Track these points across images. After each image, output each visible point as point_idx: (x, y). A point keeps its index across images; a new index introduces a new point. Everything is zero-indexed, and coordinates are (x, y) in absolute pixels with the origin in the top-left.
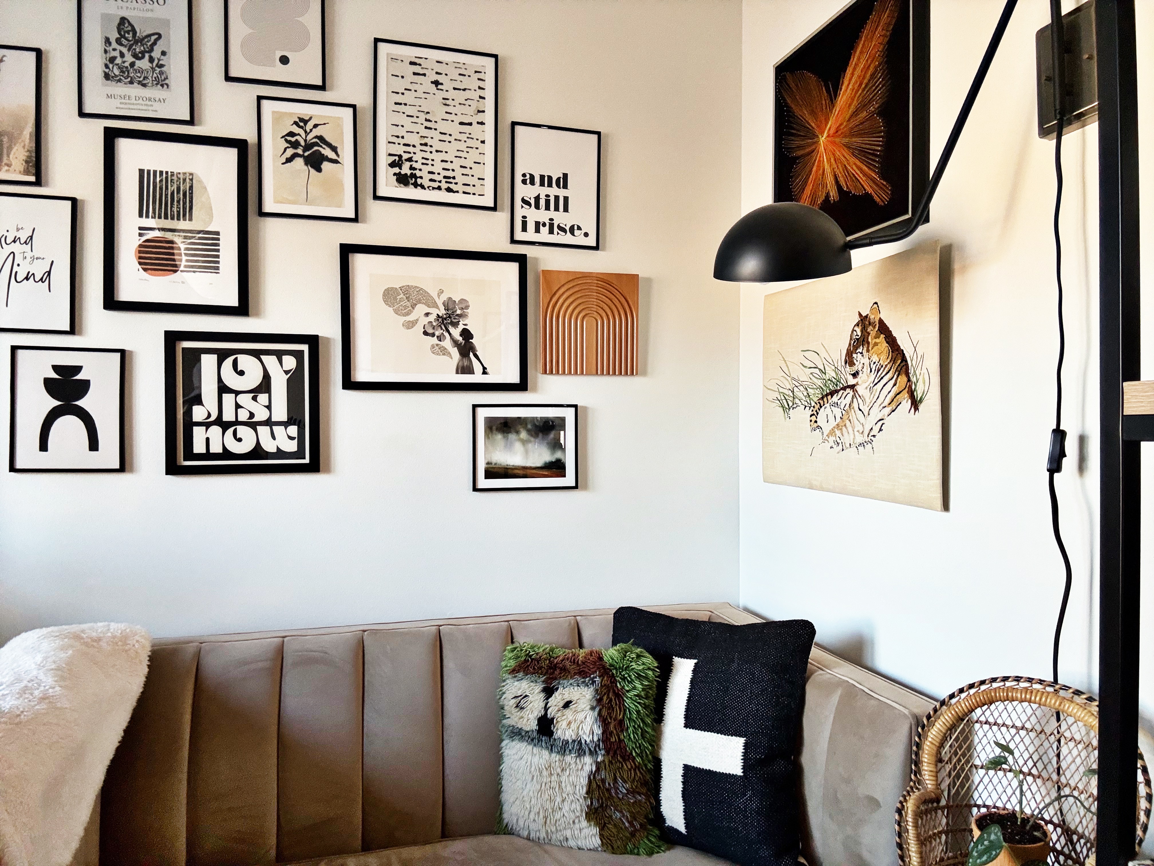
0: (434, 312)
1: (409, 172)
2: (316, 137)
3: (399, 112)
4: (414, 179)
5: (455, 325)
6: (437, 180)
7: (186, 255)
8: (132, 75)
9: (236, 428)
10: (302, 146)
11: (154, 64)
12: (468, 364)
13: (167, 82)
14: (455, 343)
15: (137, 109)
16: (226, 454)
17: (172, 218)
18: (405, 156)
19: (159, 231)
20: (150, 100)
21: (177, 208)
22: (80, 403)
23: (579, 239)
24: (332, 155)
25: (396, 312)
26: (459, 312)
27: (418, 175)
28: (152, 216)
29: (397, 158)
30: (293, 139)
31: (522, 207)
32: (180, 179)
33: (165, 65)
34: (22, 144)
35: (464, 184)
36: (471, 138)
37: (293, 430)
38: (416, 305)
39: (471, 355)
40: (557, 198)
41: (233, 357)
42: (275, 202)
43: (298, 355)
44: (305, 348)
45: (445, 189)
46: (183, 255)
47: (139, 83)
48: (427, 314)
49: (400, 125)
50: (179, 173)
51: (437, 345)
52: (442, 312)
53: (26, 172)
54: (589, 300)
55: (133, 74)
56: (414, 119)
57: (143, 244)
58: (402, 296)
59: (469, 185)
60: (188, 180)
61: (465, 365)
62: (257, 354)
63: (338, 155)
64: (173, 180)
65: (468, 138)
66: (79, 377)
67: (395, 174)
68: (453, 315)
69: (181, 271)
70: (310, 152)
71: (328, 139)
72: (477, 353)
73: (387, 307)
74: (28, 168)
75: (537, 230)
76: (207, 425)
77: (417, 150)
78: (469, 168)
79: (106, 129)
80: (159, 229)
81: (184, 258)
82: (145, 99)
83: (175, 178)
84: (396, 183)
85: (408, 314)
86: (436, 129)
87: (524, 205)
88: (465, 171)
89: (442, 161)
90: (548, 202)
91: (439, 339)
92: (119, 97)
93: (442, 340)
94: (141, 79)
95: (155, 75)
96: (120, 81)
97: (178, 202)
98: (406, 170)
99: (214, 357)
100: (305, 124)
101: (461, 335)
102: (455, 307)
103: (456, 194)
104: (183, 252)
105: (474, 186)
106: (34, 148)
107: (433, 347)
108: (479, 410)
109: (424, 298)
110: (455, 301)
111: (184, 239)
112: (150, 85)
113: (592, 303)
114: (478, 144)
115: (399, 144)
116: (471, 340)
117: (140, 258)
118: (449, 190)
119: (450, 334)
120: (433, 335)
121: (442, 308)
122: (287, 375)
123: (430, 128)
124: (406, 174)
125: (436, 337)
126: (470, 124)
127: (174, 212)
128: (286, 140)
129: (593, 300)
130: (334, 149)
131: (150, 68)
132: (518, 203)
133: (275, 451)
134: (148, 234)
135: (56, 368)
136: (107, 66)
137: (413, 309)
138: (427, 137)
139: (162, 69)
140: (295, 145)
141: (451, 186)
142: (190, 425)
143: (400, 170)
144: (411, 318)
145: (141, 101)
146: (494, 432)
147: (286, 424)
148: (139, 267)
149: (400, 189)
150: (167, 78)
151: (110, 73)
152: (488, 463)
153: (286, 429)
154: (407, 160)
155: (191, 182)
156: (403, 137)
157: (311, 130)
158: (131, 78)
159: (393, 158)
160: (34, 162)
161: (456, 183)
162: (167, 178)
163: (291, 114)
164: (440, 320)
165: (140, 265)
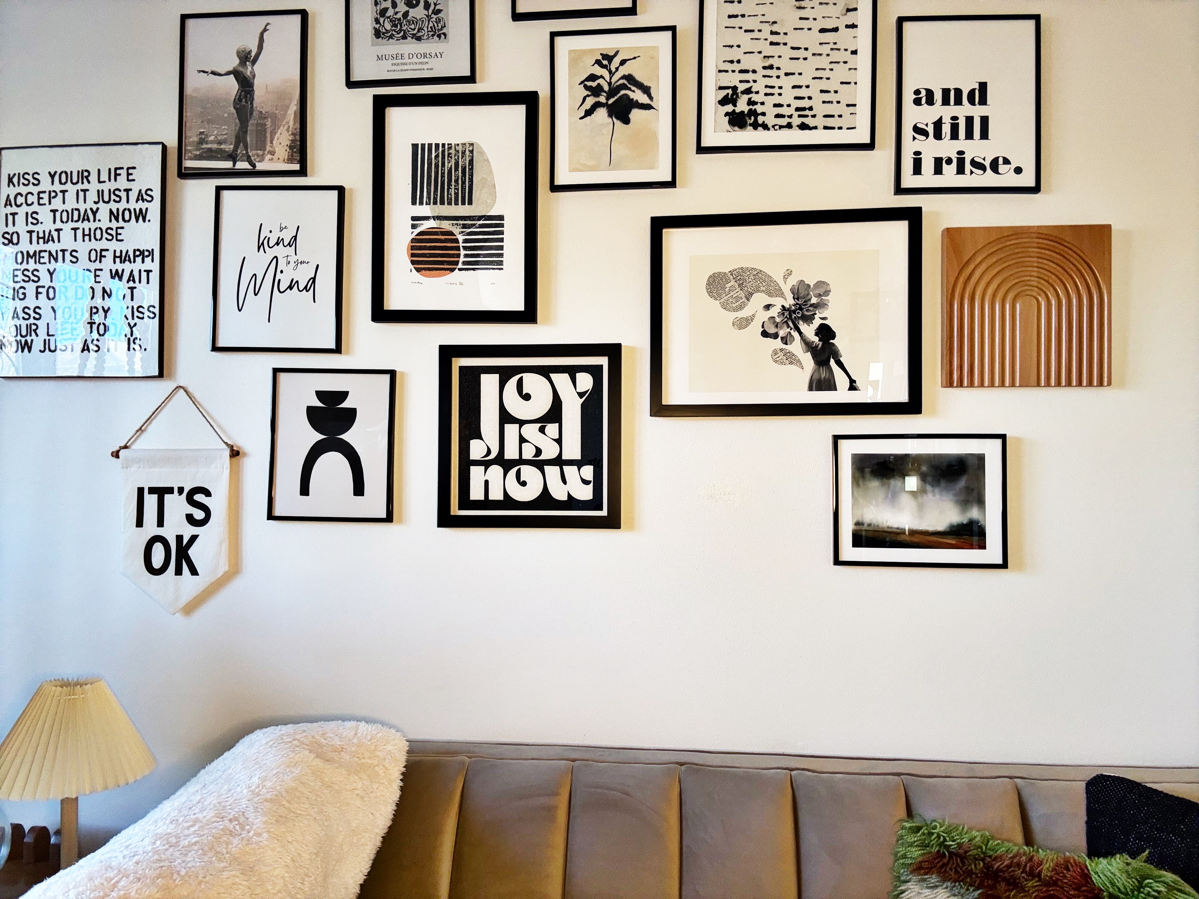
0: (778, 303)
1: (746, 109)
2: (624, 77)
3: (734, 28)
4: (753, 118)
5: (809, 319)
6: (787, 114)
7: (465, 248)
8: (404, 28)
9: (520, 468)
10: (605, 92)
11: (430, 11)
12: (827, 376)
13: (444, 31)
14: (809, 346)
15: (411, 70)
16: (508, 502)
17: (450, 203)
18: (742, 87)
19: (434, 220)
20: (425, 56)
21: (455, 189)
22: (344, 437)
23: (1007, 178)
24: (642, 98)
25: (724, 306)
26: (814, 300)
27: (759, 111)
28: (426, 202)
29: (730, 91)
30: (594, 84)
31: (914, 138)
32: (458, 152)
33: (442, 10)
34: (286, 127)
35: (825, 116)
36: (837, 49)
37: (588, 471)
38: (752, 294)
39: (832, 362)
40: (969, 120)
41: (517, 377)
42: (570, 171)
43: (595, 371)
44: (603, 361)
45: (798, 126)
46: (461, 248)
47: (414, 36)
48: (768, 307)
49: (735, 45)
50: (458, 145)
51: (781, 350)
52: (789, 302)
53: (290, 160)
54: (1023, 269)
55: (406, 26)
56: (756, 35)
57: (417, 237)
58: (733, 283)
59: (833, 116)
60: (467, 153)
61: (822, 378)
62: (545, 372)
63: (651, 98)
64: (451, 154)
65: (832, 49)
66: (345, 405)
67: (727, 114)
68: (804, 305)
69: (460, 270)
70: (616, 98)
71: (639, 77)
72: (841, 359)
73: (712, 300)
74: (292, 155)
75: (938, 170)
76: (486, 464)
77: (758, 77)
78: (833, 92)
79: (376, 98)
80: (435, 218)
81: (463, 252)
82: (419, 56)
83: (453, 151)
84: (728, 127)
85: (741, 308)
86: (785, 44)
87: (916, 136)
88: (826, 97)
89: (794, 87)
90: (955, 128)
91: (784, 342)
92: (391, 57)
93: (788, 342)
94: (415, 32)
95: (431, 24)
96: (391, 37)
97: (456, 181)
98: (742, 106)
99: (495, 378)
100: (610, 63)
101: (817, 334)
102: (808, 294)
103: (814, 131)
104: (461, 244)
105: (840, 116)
106: (298, 131)
107: (775, 352)
108: (843, 444)
109: (764, 284)
110: (809, 286)
111: (463, 228)
112: (425, 37)
113: (1029, 273)
114: (847, 56)
115: (733, 71)
116: (831, 341)
117: (413, 255)
118: (803, 127)
119: (800, 333)
120: (775, 336)
121: (790, 297)
122: (581, 398)
123: (778, 44)
124: (743, 112)
125: (779, 338)
126: (836, 30)
127: (451, 194)
128: (586, 88)
129: (1031, 269)
130: (646, 90)
131: (425, 17)
132: (907, 132)
133: (565, 498)
134: (422, 224)
135: (320, 395)
136: (377, 21)
137: (748, 300)
138: (773, 57)
139: (440, 15)
140: (596, 91)
141: (806, 121)
142: (466, 463)
143: (734, 108)
144: (745, 313)
145: (415, 60)
146: (868, 475)
147: (578, 464)
148: (412, 267)
149: (733, 133)
150: (445, 26)
151: (381, 29)
152: (857, 524)
153: (579, 470)
154: (743, 92)
155: (471, 155)
156: (739, 62)
157: (617, 69)
158: (404, 31)
159: (724, 93)
160: (298, 147)
161: (814, 116)
162: (443, 152)
163: (591, 51)
164: (786, 313)
165: (412, 264)
